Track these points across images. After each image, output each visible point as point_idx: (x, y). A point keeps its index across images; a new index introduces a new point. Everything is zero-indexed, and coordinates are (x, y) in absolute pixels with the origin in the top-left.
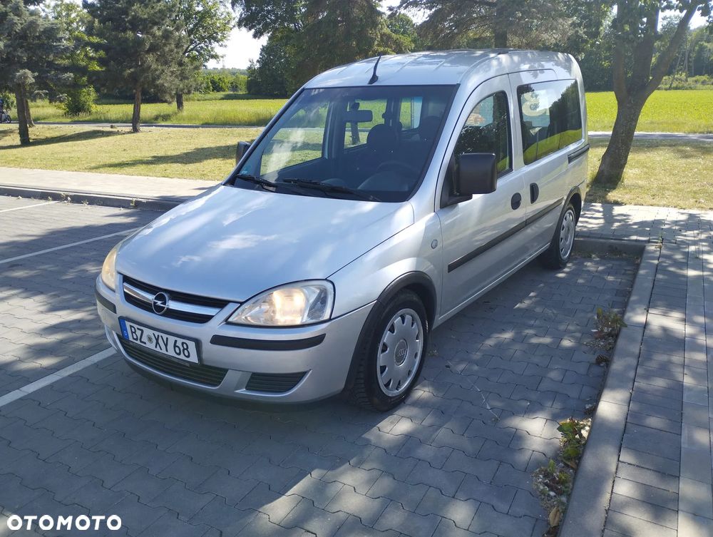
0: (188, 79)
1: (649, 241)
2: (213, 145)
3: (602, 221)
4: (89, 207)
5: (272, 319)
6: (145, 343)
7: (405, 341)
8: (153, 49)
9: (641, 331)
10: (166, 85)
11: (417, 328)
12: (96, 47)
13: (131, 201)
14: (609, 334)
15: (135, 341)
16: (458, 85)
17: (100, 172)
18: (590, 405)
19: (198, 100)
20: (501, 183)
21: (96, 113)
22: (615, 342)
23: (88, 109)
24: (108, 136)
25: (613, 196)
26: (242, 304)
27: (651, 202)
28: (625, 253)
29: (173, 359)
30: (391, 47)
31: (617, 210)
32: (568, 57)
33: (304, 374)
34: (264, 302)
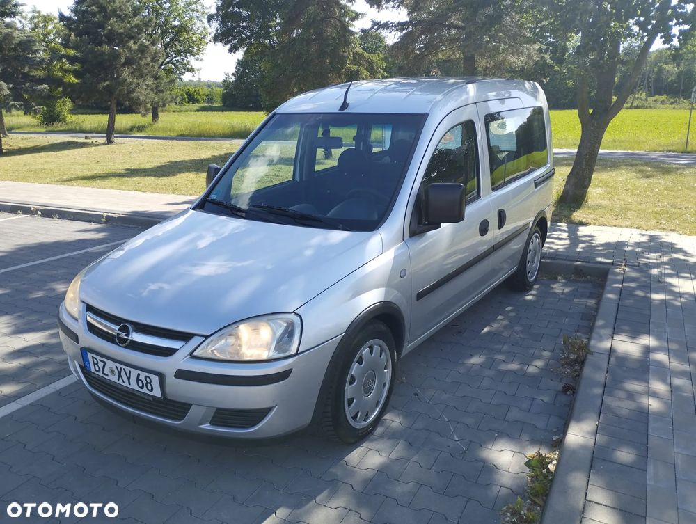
0: (162, 92)
1: (613, 264)
2: (187, 158)
3: (567, 242)
4: (60, 221)
5: (238, 353)
6: (107, 375)
7: (373, 372)
8: (128, 62)
9: (606, 357)
10: (141, 98)
11: (385, 358)
12: (72, 60)
13: (102, 216)
14: (576, 361)
15: (97, 373)
16: (427, 115)
17: (73, 185)
18: (557, 437)
19: (174, 112)
20: (469, 210)
21: (71, 123)
22: (581, 368)
23: (64, 119)
24: (82, 147)
25: (578, 215)
26: (207, 337)
27: (615, 222)
28: (590, 275)
29: (135, 392)
30: (363, 66)
31: (582, 231)
32: (534, 85)
33: (269, 410)
34: (230, 335)
